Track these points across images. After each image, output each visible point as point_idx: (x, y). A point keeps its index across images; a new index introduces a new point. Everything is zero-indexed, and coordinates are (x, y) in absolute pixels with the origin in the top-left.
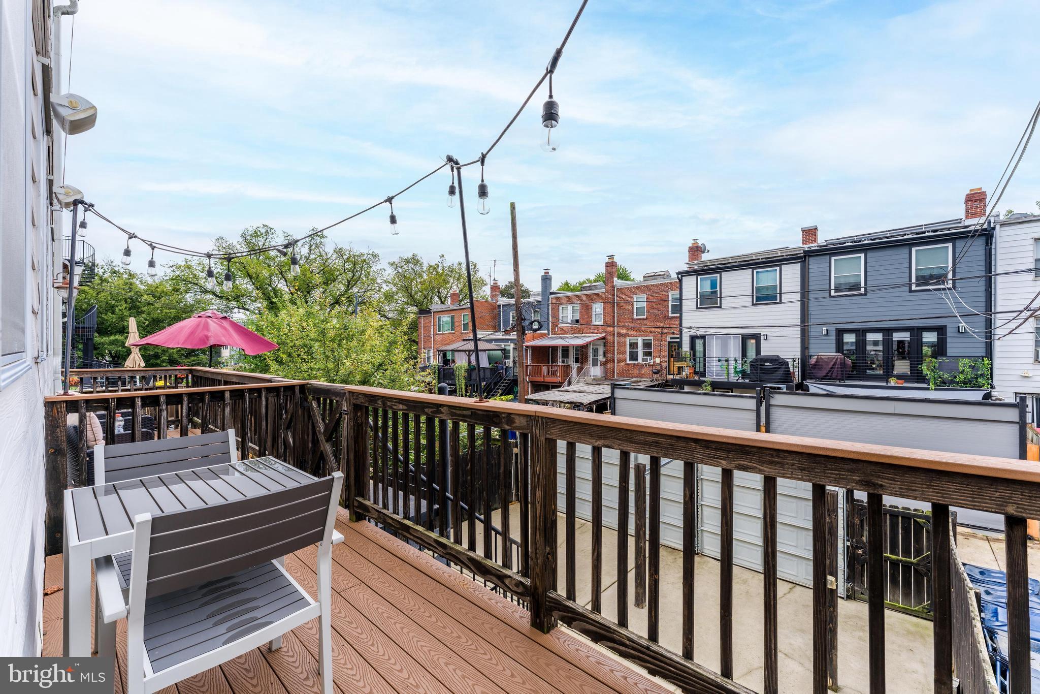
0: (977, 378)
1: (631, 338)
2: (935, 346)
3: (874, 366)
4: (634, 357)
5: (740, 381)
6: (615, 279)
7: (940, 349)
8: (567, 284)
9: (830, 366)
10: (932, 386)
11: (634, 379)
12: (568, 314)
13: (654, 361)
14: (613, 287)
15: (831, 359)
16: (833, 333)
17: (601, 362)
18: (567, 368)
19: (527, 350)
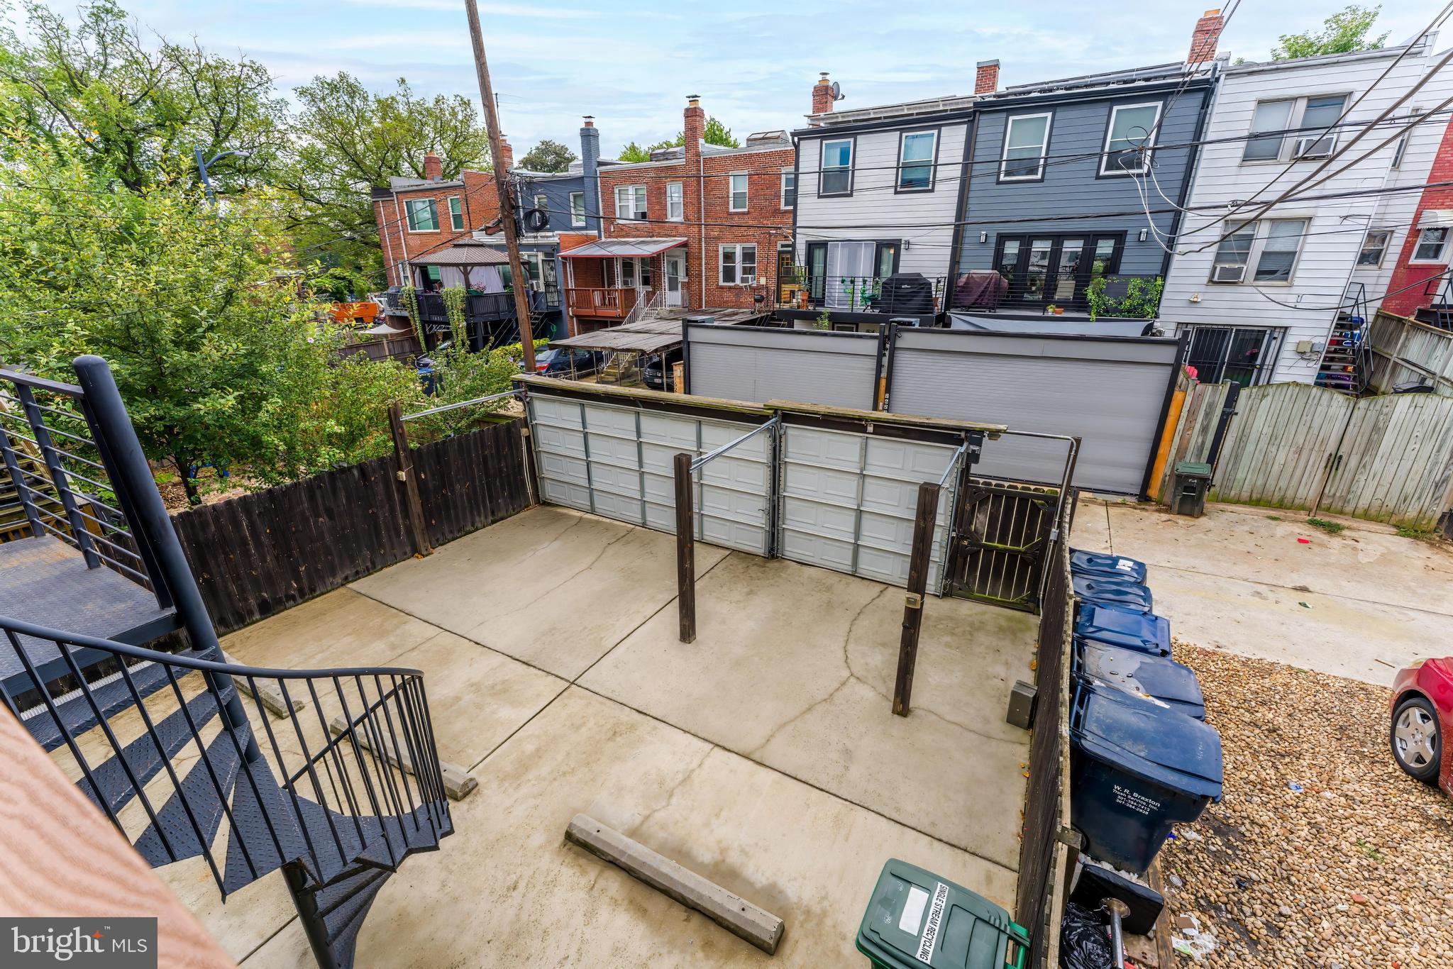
0: (1143, 305)
1: (726, 245)
2: (1108, 259)
3: (1034, 288)
4: (729, 274)
5: (869, 311)
6: (701, 141)
7: (1113, 265)
8: (633, 148)
9: (982, 289)
10: (1094, 317)
11: (730, 310)
12: (629, 203)
13: (758, 282)
14: (698, 155)
15: (984, 278)
16: (993, 240)
17: (683, 283)
18: (630, 295)
19: (564, 264)
